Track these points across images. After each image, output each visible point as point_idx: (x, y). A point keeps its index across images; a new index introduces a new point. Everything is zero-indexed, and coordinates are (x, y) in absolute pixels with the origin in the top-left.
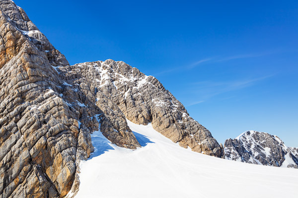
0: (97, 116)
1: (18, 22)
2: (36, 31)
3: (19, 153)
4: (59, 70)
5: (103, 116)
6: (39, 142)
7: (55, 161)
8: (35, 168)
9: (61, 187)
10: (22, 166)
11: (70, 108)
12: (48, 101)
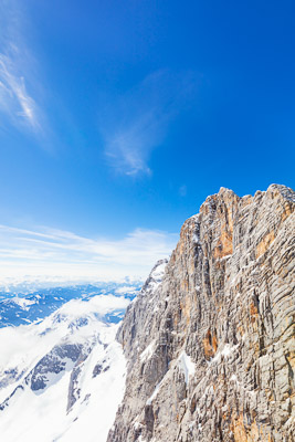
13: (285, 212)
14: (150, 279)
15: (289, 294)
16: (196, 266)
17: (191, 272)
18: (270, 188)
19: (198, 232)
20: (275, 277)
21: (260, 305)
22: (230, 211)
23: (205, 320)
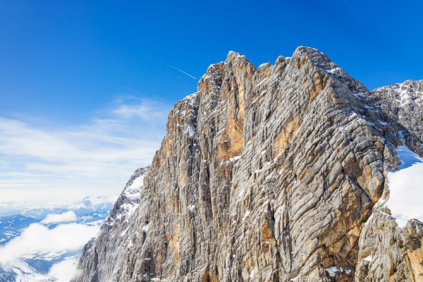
0: (400, 132)
1: (322, 64)
2: (337, 68)
3: (333, 164)
4: (360, 96)
5: (407, 132)
6: (348, 156)
7: (364, 172)
8: (347, 177)
9: (372, 195)
10: (337, 175)
11: (373, 127)
12: (353, 123)
13: (314, 88)
14: (123, 199)
15: (314, 206)
16: (190, 174)
17: (183, 184)
18: (297, 52)
19: (193, 122)
20: (297, 183)
21: (276, 226)
22: (241, 88)
23: (202, 255)
